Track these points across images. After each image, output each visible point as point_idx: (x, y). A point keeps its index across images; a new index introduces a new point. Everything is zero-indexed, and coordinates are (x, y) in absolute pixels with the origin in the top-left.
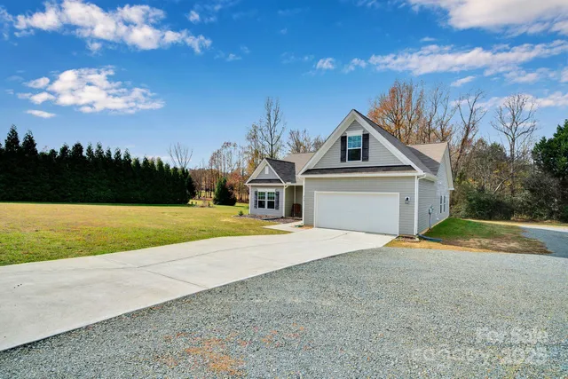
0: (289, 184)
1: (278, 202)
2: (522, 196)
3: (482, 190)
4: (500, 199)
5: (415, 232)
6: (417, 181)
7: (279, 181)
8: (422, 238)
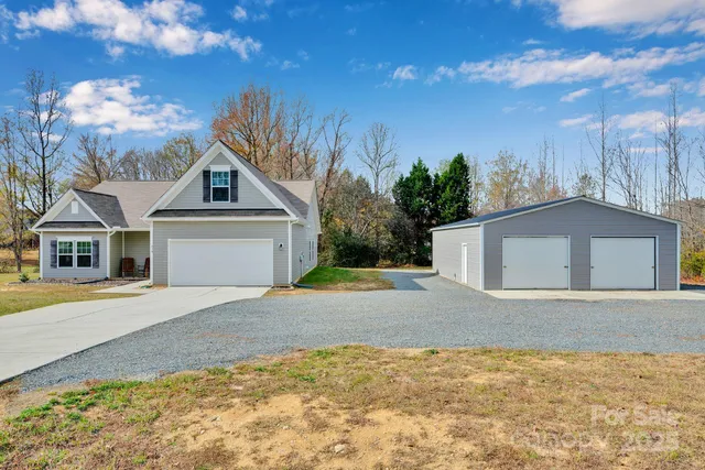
0: (118, 228)
1: (97, 256)
2: (386, 239)
3: (349, 233)
4: (366, 243)
5: (290, 281)
6: (290, 226)
7: (99, 224)
8: (296, 286)
